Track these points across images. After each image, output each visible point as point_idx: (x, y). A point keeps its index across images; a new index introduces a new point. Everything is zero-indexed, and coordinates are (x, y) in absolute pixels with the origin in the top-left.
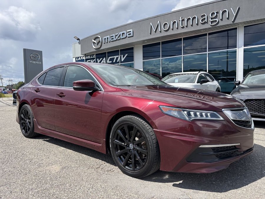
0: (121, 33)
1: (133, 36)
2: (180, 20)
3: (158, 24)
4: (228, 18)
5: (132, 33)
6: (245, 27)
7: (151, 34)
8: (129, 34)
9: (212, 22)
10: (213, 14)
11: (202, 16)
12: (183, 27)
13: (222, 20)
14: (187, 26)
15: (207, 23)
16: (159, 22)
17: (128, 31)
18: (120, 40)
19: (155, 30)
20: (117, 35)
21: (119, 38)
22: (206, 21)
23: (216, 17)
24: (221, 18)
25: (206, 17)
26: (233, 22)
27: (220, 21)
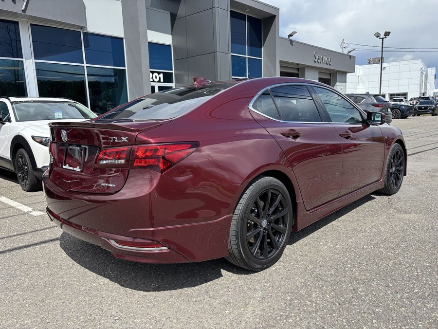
26: (23, 11)
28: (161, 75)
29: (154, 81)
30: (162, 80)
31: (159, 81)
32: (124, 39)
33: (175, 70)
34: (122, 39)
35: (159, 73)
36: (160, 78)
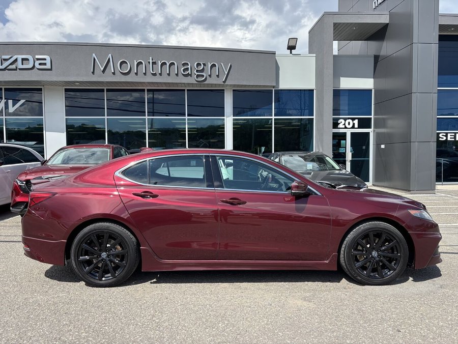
0: (20, 57)
1: (51, 69)
2: (149, 62)
3: (109, 59)
4: (218, 76)
5: (48, 62)
6: (233, 90)
7: (93, 73)
8: (40, 64)
9: (198, 76)
10: (199, 65)
11: (184, 64)
12: (154, 75)
13: (210, 76)
14: (160, 74)
15: (191, 75)
16: (110, 55)
17: (37, 57)
18: (16, 69)
19: (102, 69)
20: (6, 60)
21: (13, 67)
22: (190, 73)
23: (203, 70)
24: (209, 74)
25: (189, 67)
26: (223, 82)
27: (208, 77)
28: (356, 122)
29: (346, 128)
30: (356, 126)
31: (353, 127)
32: (315, 90)
33: (375, 115)
34: (313, 90)
35: (353, 119)
36: (354, 124)
